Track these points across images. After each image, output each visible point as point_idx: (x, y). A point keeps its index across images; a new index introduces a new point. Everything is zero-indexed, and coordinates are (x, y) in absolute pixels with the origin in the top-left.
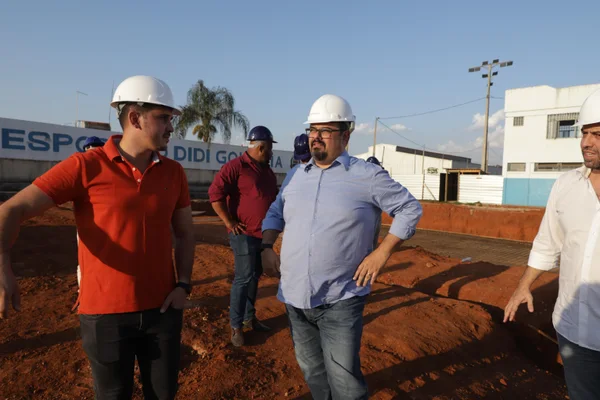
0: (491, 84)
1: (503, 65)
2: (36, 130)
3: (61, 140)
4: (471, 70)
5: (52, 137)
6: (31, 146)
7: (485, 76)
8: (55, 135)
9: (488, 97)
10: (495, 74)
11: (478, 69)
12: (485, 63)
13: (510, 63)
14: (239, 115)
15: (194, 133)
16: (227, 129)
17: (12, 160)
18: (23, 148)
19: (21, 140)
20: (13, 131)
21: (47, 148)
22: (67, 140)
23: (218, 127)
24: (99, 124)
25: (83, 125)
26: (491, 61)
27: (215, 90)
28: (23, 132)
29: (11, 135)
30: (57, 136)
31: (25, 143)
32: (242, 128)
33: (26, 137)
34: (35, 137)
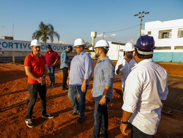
0: (142, 20)
1: (146, 13)
4: (135, 15)
7: (140, 17)
9: (141, 25)
10: (143, 16)
11: (137, 15)
12: (140, 13)
13: (148, 13)
14: (56, 33)
15: (41, 40)
16: (52, 38)
23: (49, 37)
24: (9, 37)
25: (4, 38)
26: (142, 12)
27: (48, 25)
32: (57, 37)
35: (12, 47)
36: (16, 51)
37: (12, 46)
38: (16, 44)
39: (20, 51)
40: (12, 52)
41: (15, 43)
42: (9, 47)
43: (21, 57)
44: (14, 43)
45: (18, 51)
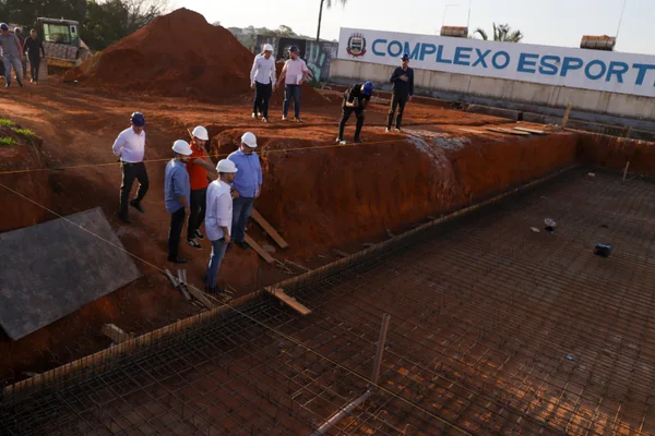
2: (550, 54)
3: (571, 63)
5: (562, 61)
6: (541, 69)
8: (566, 59)
17: (522, 82)
18: (533, 71)
19: (534, 64)
20: (530, 56)
21: (554, 73)
22: (577, 63)
28: (537, 56)
29: (527, 59)
30: (567, 60)
31: (536, 68)
33: (538, 61)
34: (547, 61)
35: (620, 80)
36: (629, 95)
37: (619, 74)
38: (638, 70)
39: (647, 98)
40: (613, 97)
41: (635, 66)
42: (608, 79)
43: (646, 119)
44: (630, 66)
45: (637, 97)
